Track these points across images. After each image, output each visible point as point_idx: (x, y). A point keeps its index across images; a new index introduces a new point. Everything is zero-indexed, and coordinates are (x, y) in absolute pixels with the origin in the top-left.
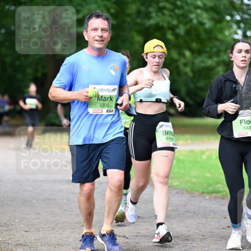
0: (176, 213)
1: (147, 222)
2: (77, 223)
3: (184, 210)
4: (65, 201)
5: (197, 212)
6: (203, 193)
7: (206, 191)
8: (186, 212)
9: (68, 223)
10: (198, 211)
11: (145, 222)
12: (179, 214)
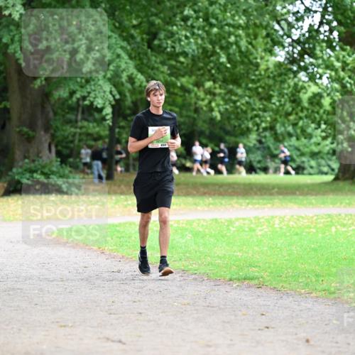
0: (193, 309)
1: (151, 321)
2: (53, 322)
3: (204, 304)
4: (37, 291)
5: (222, 307)
6: (231, 280)
7: (235, 277)
8: (208, 306)
9: (39, 321)
10: (224, 305)
11: (149, 321)
12: (197, 310)
